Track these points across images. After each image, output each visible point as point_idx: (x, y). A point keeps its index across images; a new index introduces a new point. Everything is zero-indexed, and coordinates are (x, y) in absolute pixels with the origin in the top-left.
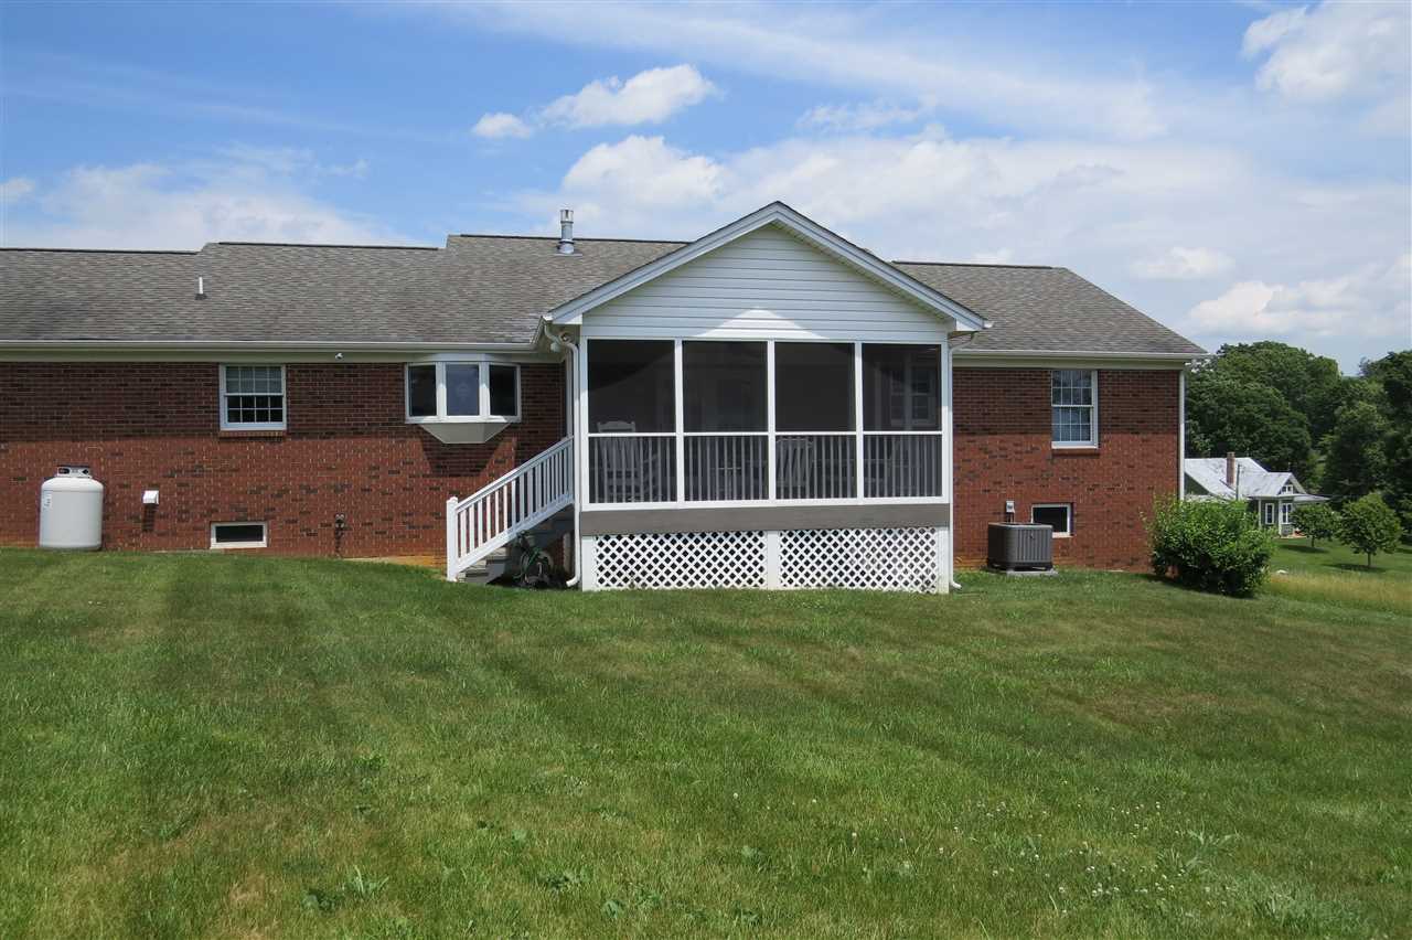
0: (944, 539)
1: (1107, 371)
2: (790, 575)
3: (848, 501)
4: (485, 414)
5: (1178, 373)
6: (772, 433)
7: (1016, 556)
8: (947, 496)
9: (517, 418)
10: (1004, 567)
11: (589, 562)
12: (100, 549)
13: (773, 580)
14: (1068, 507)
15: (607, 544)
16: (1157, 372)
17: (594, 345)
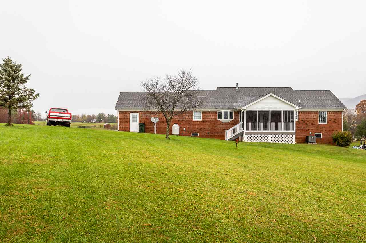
0: (294, 136)
1: (329, 111)
2: (272, 141)
3: (280, 131)
4: (229, 119)
5: (342, 111)
6: (270, 122)
7: (309, 141)
8: (295, 131)
9: (233, 119)
10: (308, 142)
11: (246, 138)
12: (179, 135)
13: (270, 141)
14: (321, 133)
15: (248, 136)
16: (338, 111)
17: (247, 111)
